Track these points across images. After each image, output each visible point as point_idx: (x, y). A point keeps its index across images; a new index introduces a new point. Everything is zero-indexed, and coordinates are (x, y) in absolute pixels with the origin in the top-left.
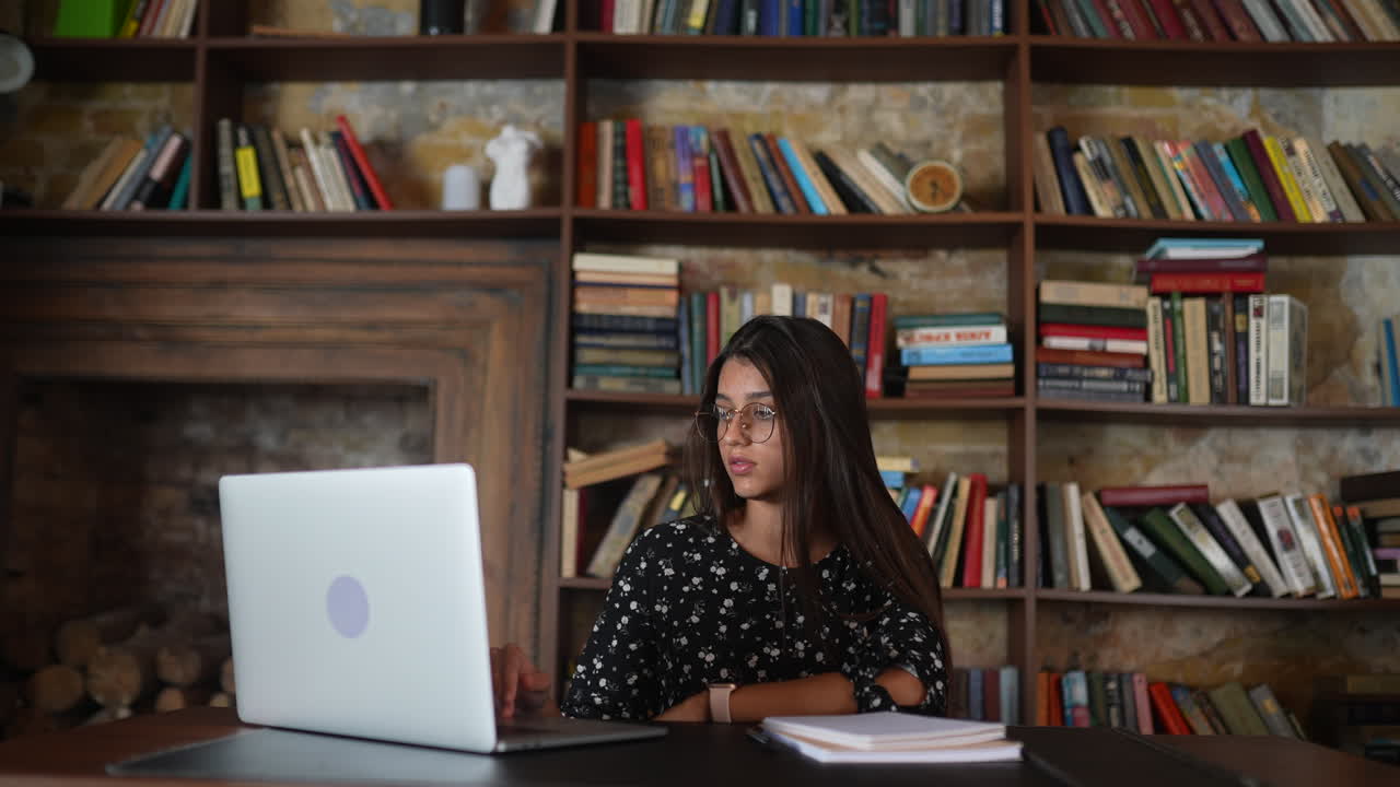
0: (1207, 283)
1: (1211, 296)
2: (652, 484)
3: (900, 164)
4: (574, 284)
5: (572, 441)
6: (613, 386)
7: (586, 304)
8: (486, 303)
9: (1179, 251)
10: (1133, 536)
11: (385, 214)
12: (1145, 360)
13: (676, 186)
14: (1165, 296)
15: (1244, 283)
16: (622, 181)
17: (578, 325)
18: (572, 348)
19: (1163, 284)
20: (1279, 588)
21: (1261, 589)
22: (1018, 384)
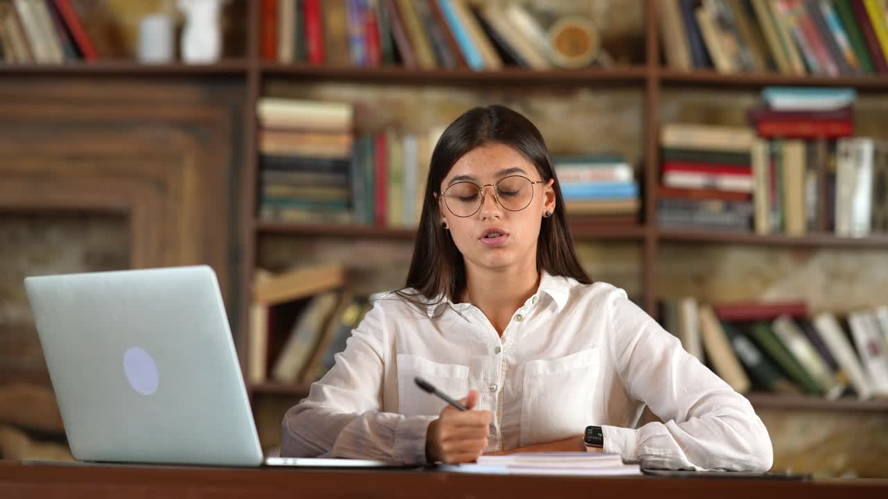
0: (806, 129)
1: (809, 140)
2: (326, 303)
3: (546, 20)
4: (260, 126)
5: (260, 263)
6: (295, 216)
7: (271, 146)
8: (179, 140)
9: (783, 100)
10: (743, 346)
11: (91, 64)
12: (749, 197)
13: (347, 41)
14: (770, 138)
15: (836, 129)
16: (302, 34)
17: (264, 163)
18: (259, 185)
19: (769, 128)
20: (865, 390)
21: (850, 391)
22: (642, 216)
